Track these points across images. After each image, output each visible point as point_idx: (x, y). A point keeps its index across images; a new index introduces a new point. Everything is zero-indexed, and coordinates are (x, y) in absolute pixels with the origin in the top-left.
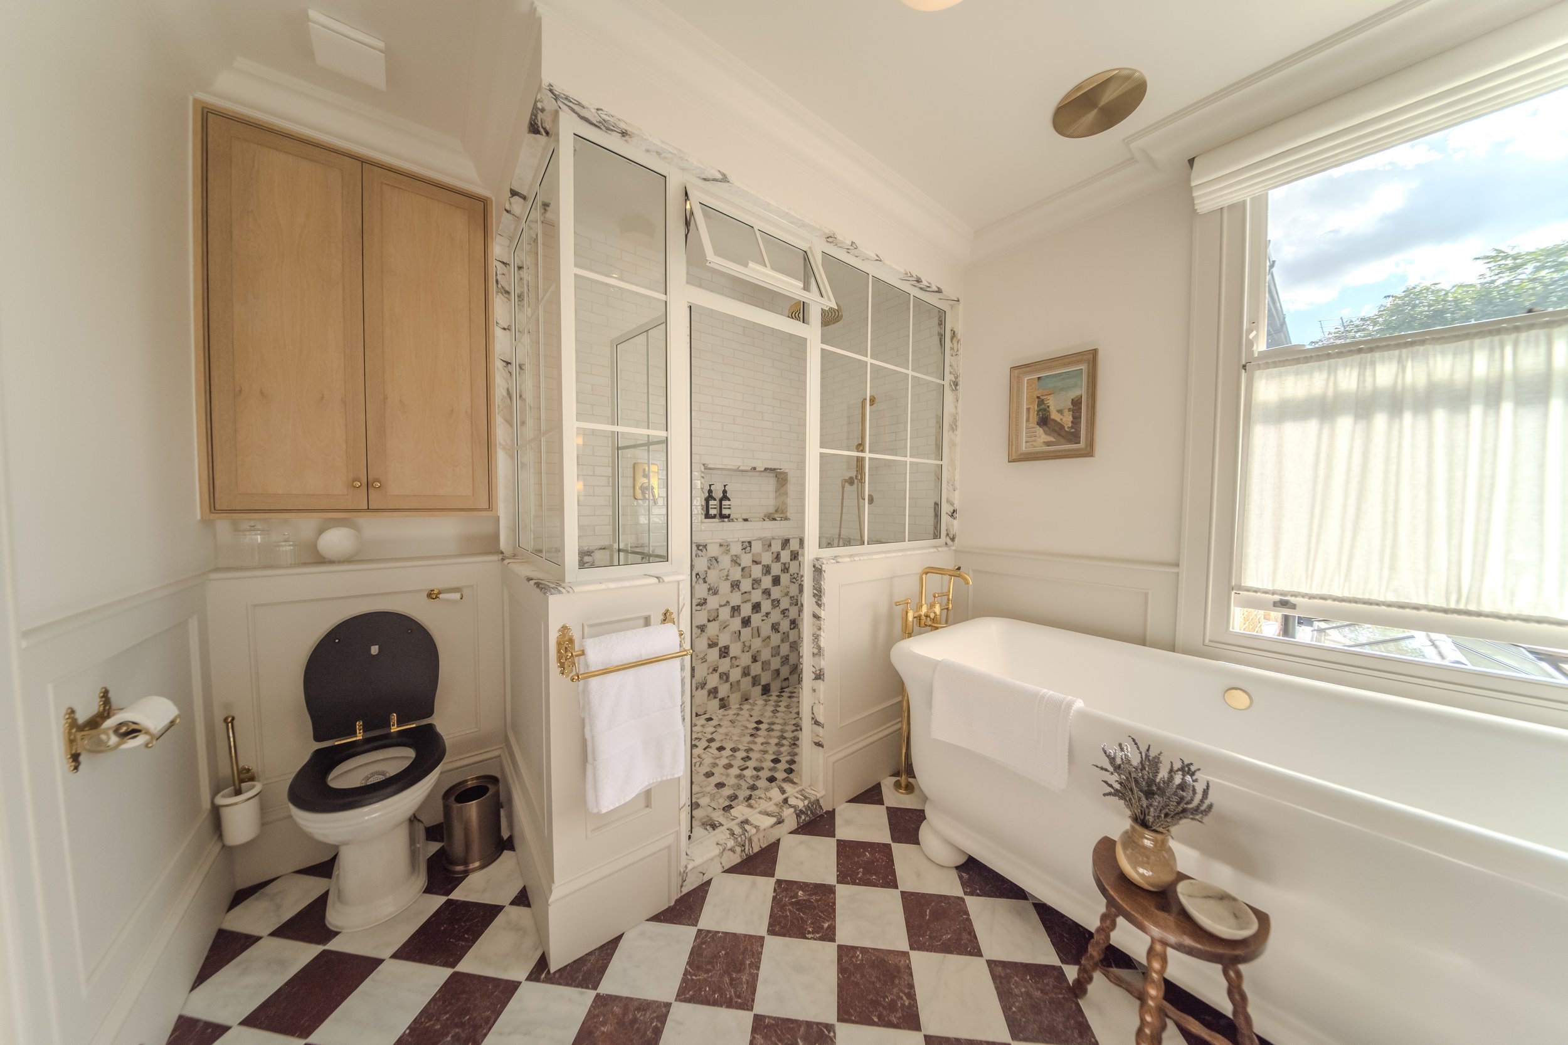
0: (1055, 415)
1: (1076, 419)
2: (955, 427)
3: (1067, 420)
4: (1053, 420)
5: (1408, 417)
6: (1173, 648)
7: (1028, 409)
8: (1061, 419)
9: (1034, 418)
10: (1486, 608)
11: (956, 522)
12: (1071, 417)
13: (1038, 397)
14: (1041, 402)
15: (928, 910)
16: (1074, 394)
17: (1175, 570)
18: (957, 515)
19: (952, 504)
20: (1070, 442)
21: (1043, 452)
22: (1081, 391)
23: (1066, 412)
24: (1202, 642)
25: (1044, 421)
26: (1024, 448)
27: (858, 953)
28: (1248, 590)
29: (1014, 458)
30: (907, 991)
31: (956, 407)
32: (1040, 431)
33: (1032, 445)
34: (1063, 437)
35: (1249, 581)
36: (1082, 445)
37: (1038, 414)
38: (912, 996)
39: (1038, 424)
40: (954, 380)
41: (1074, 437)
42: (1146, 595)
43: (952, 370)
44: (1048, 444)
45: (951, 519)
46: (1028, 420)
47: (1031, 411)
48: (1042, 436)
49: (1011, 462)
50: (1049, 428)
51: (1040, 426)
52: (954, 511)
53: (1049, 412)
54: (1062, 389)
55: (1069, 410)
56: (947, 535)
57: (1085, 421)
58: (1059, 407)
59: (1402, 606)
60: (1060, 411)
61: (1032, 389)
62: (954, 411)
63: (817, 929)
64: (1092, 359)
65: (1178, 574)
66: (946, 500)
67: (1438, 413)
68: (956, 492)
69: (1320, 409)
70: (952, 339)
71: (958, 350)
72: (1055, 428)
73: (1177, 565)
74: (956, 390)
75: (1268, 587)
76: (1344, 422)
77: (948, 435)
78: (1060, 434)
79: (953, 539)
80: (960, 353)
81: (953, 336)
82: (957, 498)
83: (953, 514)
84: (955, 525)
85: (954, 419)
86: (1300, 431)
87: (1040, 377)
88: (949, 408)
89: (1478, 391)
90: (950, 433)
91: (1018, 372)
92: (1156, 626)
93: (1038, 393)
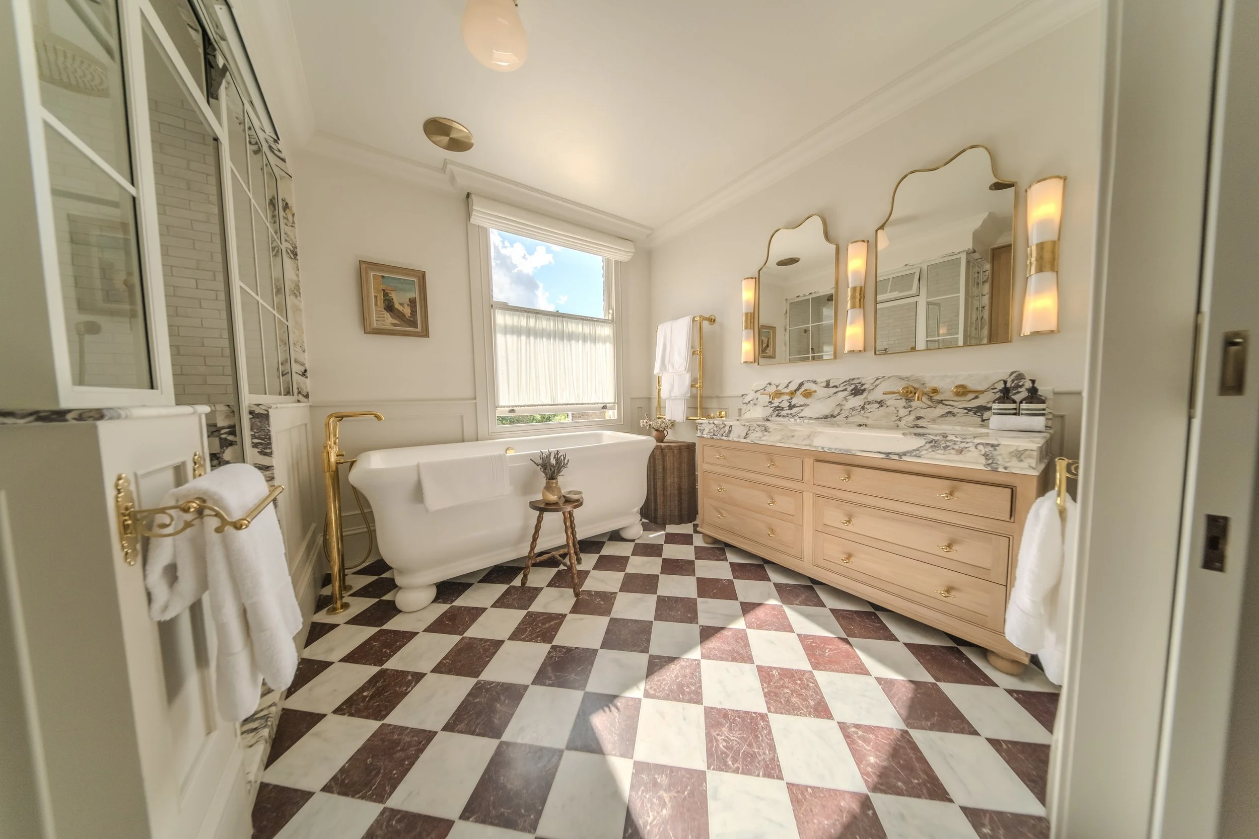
0: (397, 306)
1: (414, 312)
2: (298, 294)
3: (407, 311)
4: (397, 309)
5: (532, 338)
7: (376, 297)
8: (403, 310)
10: (558, 403)
11: (308, 381)
12: (409, 310)
13: (383, 290)
14: (386, 294)
15: (446, 622)
16: (412, 295)
17: (474, 401)
18: (308, 374)
19: (303, 365)
20: (411, 326)
21: (390, 330)
22: (415, 294)
23: (406, 306)
24: (487, 433)
25: (390, 307)
26: (375, 325)
27: (444, 661)
28: (501, 407)
29: (368, 331)
30: (483, 642)
31: (297, 275)
32: (387, 315)
33: (381, 323)
34: (406, 322)
35: (501, 404)
36: (419, 329)
37: (384, 302)
38: (487, 640)
39: (385, 309)
40: (292, 249)
41: (413, 324)
42: (462, 417)
43: (287, 238)
44: (395, 325)
45: (303, 378)
46: (376, 304)
47: (379, 298)
48: (389, 320)
49: (366, 333)
50: (395, 314)
51: (387, 311)
52: (306, 371)
53: (393, 302)
54: (402, 290)
55: (408, 305)
56: (299, 393)
57: (419, 313)
58: (400, 300)
59: (543, 405)
60: (401, 304)
61: (378, 282)
62: (295, 278)
63: (409, 683)
64: (422, 276)
65: (476, 403)
66: (296, 361)
67: (544, 339)
68: (306, 353)
69: (517, 331)
70: (284, 210)
71: (294, 223)
72: (399, 315)
73: (475, 399)
74: (295, 259)
75: (507, 405)
76: (523, 338)
77: (290, 300)
78: (403, 320)
79: (307, 396)
80: (296, 226)
81: (286, 207)
82: (307, 359)
83: (304, 373)
84: (308, 384)
85: (297, 287)
86: (511, 339)
87: (383, 276)
88: (290, 274)
89: (552, 334)
90: (293, 297)
91: (364, 266)
92: (469, 431)
93: (383, 287)
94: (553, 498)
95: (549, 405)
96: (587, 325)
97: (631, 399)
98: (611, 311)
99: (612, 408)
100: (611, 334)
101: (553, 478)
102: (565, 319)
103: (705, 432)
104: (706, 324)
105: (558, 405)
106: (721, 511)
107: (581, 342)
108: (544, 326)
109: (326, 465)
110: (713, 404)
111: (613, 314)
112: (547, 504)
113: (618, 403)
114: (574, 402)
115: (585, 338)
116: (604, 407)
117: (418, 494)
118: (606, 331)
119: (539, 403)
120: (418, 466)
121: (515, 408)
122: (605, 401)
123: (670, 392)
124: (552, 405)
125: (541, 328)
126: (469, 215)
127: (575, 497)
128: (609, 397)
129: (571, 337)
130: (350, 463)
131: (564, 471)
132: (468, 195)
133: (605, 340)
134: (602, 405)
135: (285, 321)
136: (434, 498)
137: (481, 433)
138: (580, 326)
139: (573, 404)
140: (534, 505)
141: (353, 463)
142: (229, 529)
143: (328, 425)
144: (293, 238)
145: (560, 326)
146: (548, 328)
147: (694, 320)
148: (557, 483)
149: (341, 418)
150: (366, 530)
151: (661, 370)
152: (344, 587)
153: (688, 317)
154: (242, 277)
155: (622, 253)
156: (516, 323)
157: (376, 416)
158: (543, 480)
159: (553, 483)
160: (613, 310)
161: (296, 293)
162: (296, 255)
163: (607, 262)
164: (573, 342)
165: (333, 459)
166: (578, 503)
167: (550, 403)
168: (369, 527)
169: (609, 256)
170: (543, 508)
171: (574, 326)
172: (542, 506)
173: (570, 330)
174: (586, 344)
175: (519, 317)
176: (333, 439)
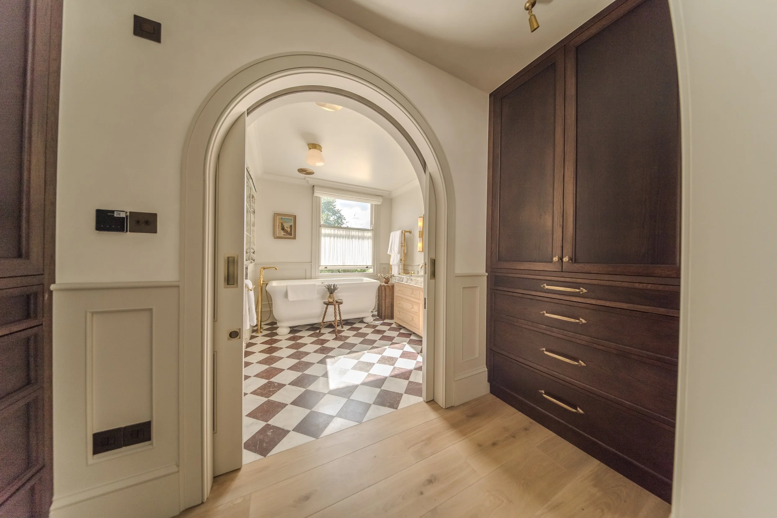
0: (286, 228)
1: (291, 230)
3: (289, 230)
5: (336, 238)
6: (306, 279)
7: (279, 225)
9: (280, 228)
14: (282, 224)
15: (292, 338)
16: (291, 224)
18: (255, 253)
19: (254, 250)
20: (290, 235)
21: (283, 237)
22: (292, 224)
23: (288, 228)
24: (316, 276)
25: (283, 229)
26: (278, 235)
28: (322, 266)
29: (275, 237)
30: (301, 343)
31: (254, 219)
32: (282, 231)
33: (280, 235)
35: (321, 265)
36: (292, 236)
41: (291, 234)
42: (306, 269)
44: (284, 235)
46: (279, 228)
48: (282, 233)
50: (284, 231)
52: (254, 252)
53: (284, 227)
54: (287, 222)
56: (252, 259)
57: (293, 230)
58: (286, 226)
59: (339, 266)
60: (287, 227)
61: (280, 220)
62: (254, 220)
63: (279, 349)
64: (295, 217)
65: (311, 264)
66: (252, 248)
67: (341, 238)
68: (255, 246)
69: (330, 236)
70: (252, 198)
71: (255, 202)
72: (286, 231)
73: (311, 262)
74: (254, 214)
75: (324, 265)
76: (332, 238)
77: (252, 228)
78: (287, 233)
79: (254, 261)
80: (255, 203)
81: (253, 197)
82: (255, 247)
83: (254, 253)
84: (254, 256)
85: (254, 223)
86: (327, 239)
87: (281, 218)
88: (252, 219)
89: (344, 236)
90: (252, 227)
91: (275, 215)
92: (308, 275)
93: (281, 222)
94: (331, 300)
95: (342, 266)
96: (360, 232)
97: (380, 264)
98: (372, 226)
99: (371, 268)
100: (372, 235)
101: (331, 293)
102: (350, 230)
103: (397, 280)
104: (407, 234)
105: (345, 266)
106: (400, 312)
107: (357, 239)
108: (341, 233)
109: (259, 284)
110: (410, 268)
111: (373, 227)
112: (329, 303)
113: (374, 266)
114: (353, 265)
115: (359, 238)
116: (367, 267)
117: (286, 295)
118: (369, 234)
119: (337, 265)
120: (287, 286)
121: (327, 267)
122: (367, 265)
123: (393, 262)
124: (343, 266)
125: (340, 234)
126: (313, 193)
127: (339, 301)
128: (369, 263)
129: (353, 237)
130: (266, 284)
131: (336, 291)
132: (313, 186)
133: (368, 238)
134: (366, 266)
135: (249, 235)
136: (291, 297)
137: (313, 276)
138: (357, 232)
139: (352, 266)
140: (325, 303)
141: (267, 284)
142: (249, 291)
143: (261, 271)
144: (254, 207)
145: (348, 233)
146: (343, 234)
147: (402, 232)
148: (333, 295)
149: (264, 269)
150: (269, 310)
151: (390, 252)
152: (261, 328)
153: (400, 231)
154: (247, 231)
155: (378, 202)
156: (329, 232)
157: (276, 269)
158: (328, 294)
159: (331, 295)
160: (373, 225)
161: (254, 225)
162: (254, 212)
163: (372, 205)
164: (354, 240)
165: (262, 282)
166: (341, 303)
167: (342, 265)
168: (270, 309)
169: (372, 203)
170: (328, 304)
171: (354, 232)
172: (328, 303)
173: (353, 234)
174: (359, 240)
175: (331, 230)
176: (262, 276)
